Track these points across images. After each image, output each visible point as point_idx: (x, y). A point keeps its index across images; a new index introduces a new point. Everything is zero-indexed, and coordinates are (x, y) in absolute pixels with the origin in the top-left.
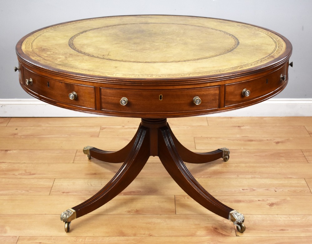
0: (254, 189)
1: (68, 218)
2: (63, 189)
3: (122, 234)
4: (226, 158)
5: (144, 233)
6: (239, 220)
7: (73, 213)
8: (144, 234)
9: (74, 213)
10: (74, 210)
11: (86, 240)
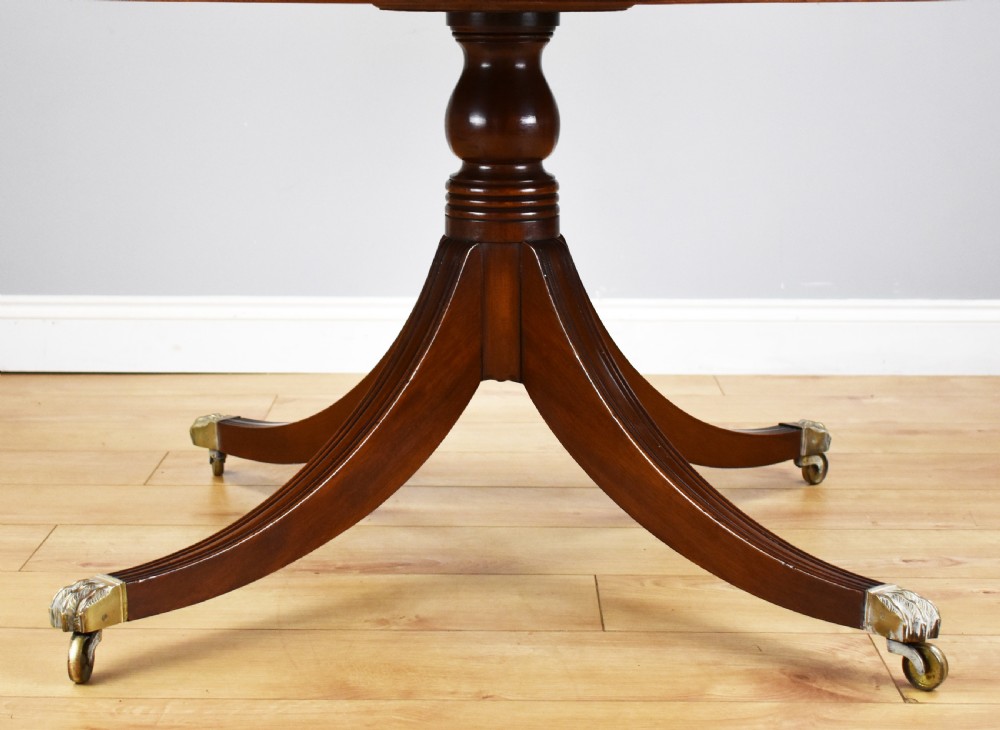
0: (955, 558)
1: (85, 611)
2: (87, 555)
3: (347, 692)
4: (815, 467)
5: (451, 690)
6: (915, 623)
7: (110, 589)
8: (453, 693)
9: (116, 588)
10: (120, 579)
11: (166, 711)
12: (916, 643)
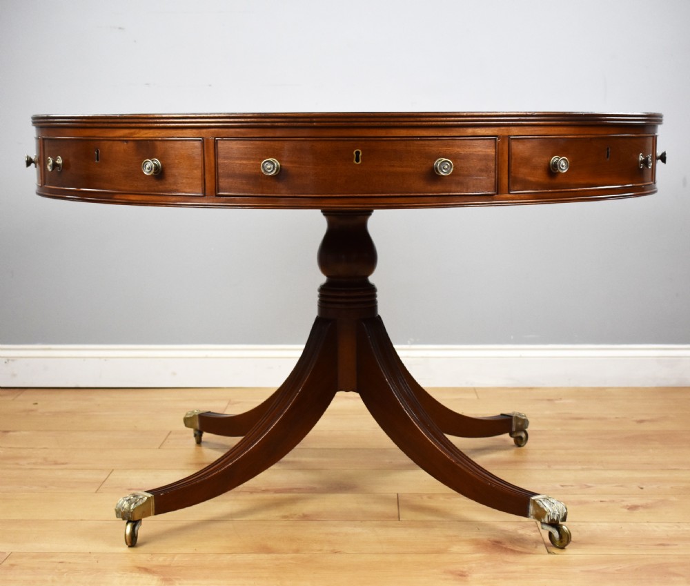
0: (589, 485)
1: (134, 509)
2: (131, 484)
3: (266, 550)
4: (521, 438)
5: (319, 548)
6: (554, 514)
7: (146, 498)
8: (321, 550)
9: (148, 498)
10: (151, 493)
11: (175, 559)
12: (554, 524)
